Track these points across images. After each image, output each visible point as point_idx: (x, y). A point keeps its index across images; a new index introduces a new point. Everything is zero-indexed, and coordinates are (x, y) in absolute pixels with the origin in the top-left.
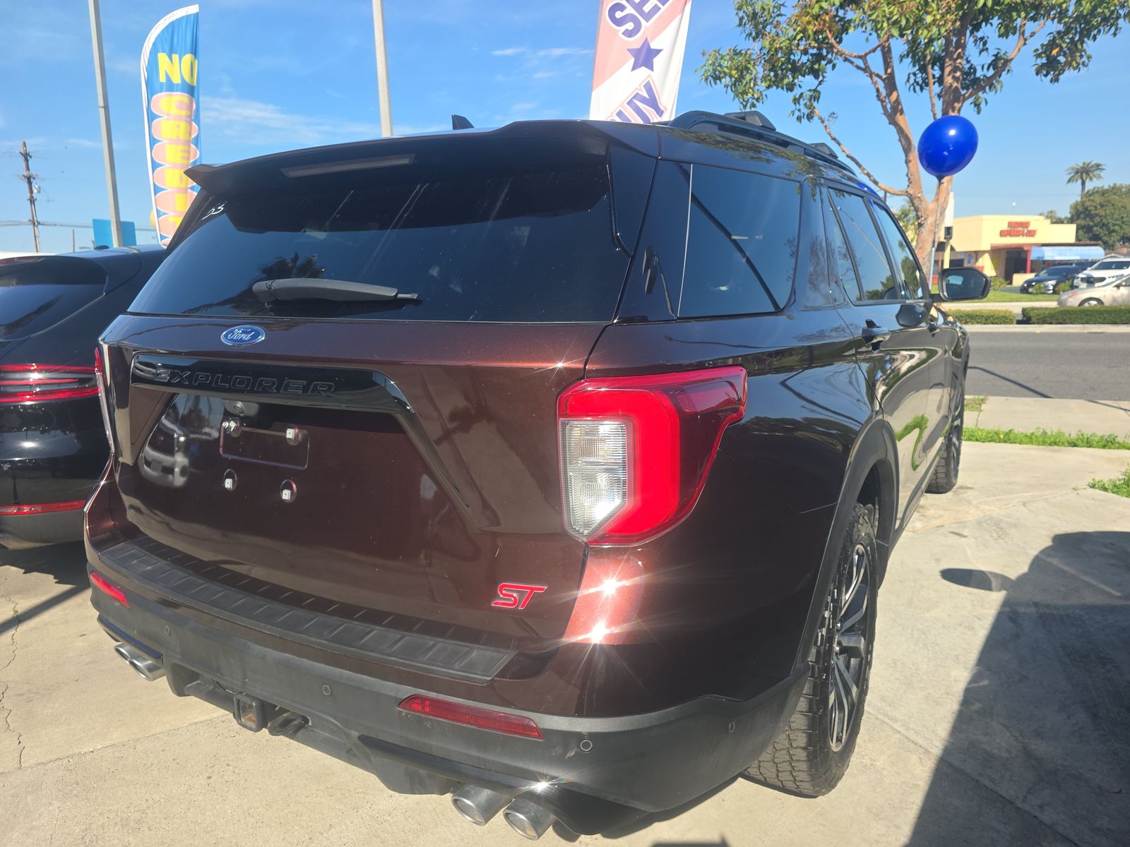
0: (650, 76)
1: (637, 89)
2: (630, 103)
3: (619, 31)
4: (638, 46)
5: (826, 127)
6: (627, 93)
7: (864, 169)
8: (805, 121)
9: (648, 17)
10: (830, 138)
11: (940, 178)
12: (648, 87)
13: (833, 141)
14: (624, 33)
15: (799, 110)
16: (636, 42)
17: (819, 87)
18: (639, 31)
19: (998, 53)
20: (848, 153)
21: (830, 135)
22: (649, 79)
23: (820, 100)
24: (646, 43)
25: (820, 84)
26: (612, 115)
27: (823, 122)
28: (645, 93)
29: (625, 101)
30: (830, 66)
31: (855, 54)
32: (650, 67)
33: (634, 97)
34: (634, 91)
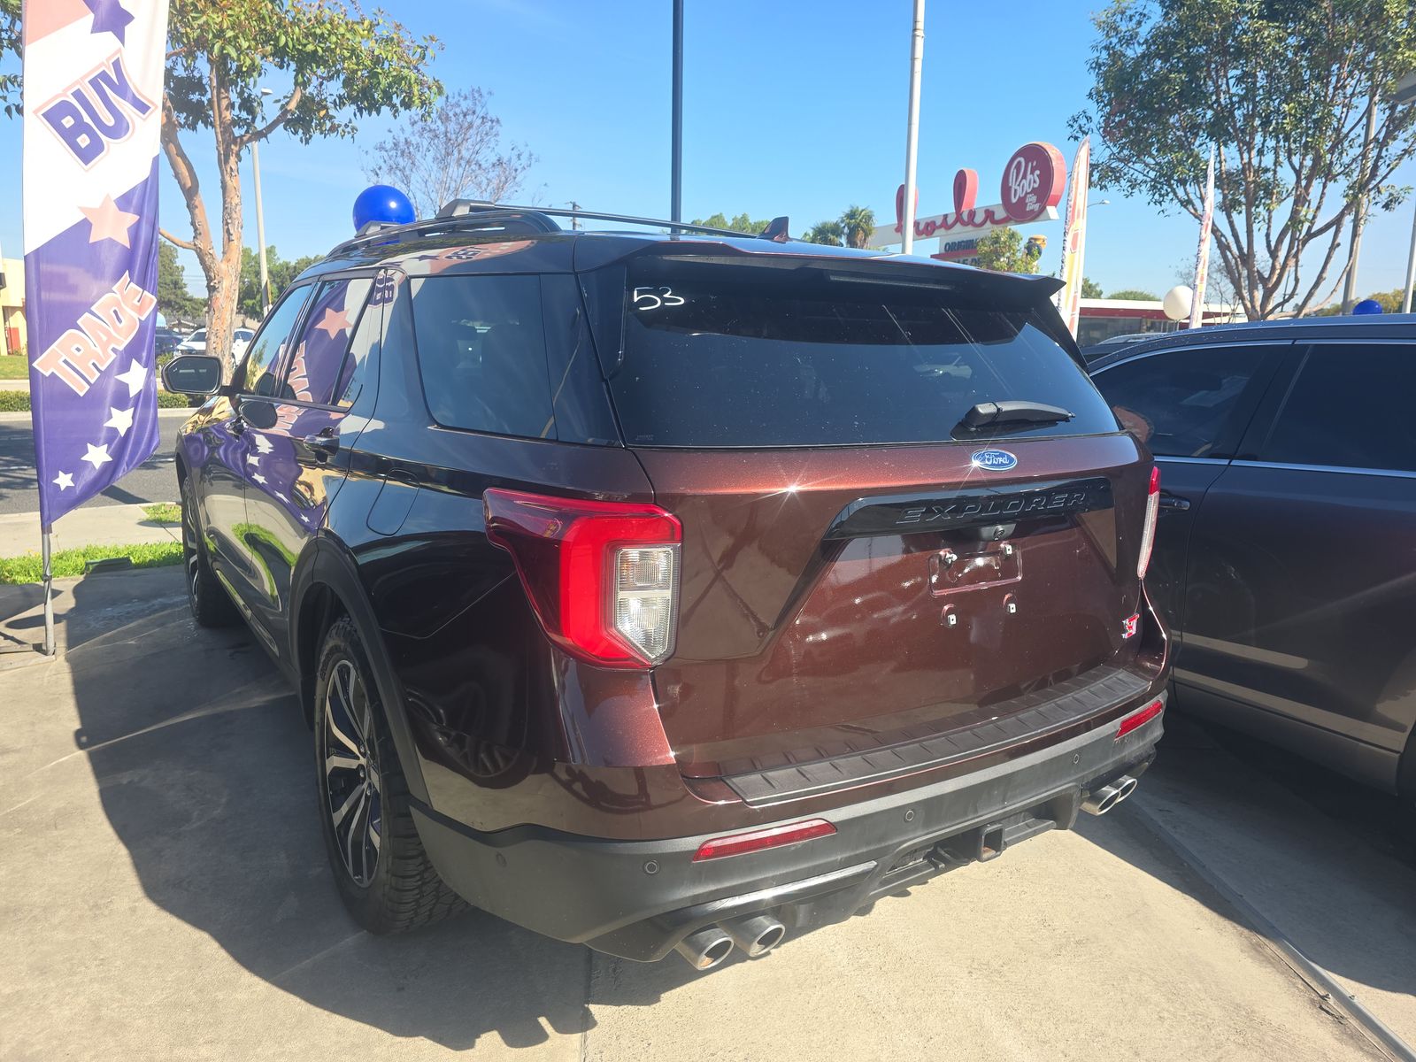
0: (119, 51)
1: (101, 66)
2: (94, 83)
12: (117, 65)
22: (119, 55)
26: (65, 94)
28: (113, 71)
29: (83, 78)
32: (121, 37)
33: (99, 76)
34: (97, 68)
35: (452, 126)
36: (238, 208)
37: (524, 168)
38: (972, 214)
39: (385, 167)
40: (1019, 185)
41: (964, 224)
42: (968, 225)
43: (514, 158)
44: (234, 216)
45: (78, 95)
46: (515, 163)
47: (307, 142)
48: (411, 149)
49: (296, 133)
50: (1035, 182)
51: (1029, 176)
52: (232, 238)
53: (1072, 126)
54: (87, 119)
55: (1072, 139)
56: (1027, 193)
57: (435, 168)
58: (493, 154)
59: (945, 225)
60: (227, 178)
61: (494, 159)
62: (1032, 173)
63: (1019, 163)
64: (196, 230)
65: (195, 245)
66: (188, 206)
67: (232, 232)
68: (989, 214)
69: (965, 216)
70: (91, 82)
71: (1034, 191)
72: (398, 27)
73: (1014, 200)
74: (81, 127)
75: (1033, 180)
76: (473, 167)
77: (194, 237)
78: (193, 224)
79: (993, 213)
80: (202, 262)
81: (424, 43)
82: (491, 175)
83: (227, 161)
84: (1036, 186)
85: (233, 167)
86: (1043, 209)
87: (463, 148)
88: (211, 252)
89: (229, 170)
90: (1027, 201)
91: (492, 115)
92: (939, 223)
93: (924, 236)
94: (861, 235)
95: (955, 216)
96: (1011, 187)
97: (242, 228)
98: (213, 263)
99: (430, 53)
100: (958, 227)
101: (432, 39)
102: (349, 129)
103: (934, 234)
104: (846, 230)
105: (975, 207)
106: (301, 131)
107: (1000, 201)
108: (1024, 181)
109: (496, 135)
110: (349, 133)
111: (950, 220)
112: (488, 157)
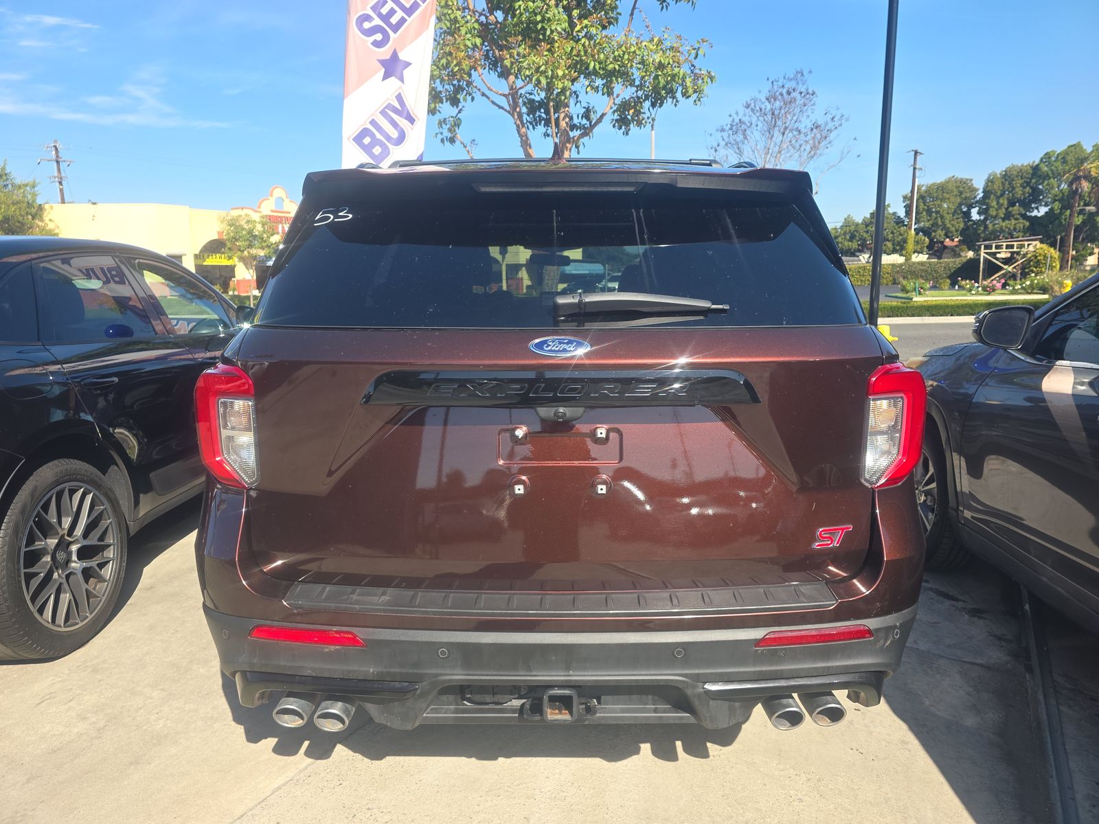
0: (400, 88)
1: (388, 99)
2: (383, 113)
3: (368, 41)
4: (388, 57)
5: (468, 151)
6: (380, 103)
8: (447, 144)
9: (396, 28)
12: (399, 98)
14: (373, 44)
15: (442, 133)
16: (385, 52)
17: (459, 114)
18: (388, 40)
19: (589, 107)
22: (400, 91)
23: (460, 127)
24: (395, 55)
25: (460, 112)
26: (365, 124)
27: (465, 147)
28: (397, 103)
29: (376, 111)
30: (469, 98)
31: (500, 92)
32: (402, 79)
33: (386, 107)
34: (386, 101)
37: (836, 128)
39: (723, 143)
45: (373, 122)
47: (627, 134)
49: (620, 128)
54: (378, 136)
58: (809, 120)
61: (810, 125)
70: (381, 113)
72: (679, 37)
74: (375, 142)
81: (697, 46)
99: (701, 52)
101: (703, 41)
102: (650, 120)
106: (623, 127)
109: (812, 106)
110: (650, 123)
112: (805, 124)
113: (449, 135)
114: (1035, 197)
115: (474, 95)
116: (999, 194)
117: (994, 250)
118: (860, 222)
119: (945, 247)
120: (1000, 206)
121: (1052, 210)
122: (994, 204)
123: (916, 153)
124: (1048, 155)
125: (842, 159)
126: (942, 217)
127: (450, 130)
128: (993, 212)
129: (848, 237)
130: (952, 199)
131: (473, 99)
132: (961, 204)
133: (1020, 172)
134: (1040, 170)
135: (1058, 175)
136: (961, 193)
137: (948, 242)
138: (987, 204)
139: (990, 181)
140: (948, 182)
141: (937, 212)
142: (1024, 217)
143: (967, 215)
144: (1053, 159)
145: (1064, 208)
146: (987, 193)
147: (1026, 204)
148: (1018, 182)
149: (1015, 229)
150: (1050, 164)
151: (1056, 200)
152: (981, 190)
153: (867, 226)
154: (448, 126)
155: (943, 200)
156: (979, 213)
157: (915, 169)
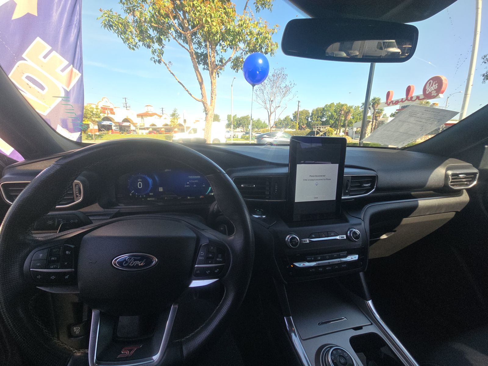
5: (167, 67)
7: (186, 88)
8: (157, 63)
10: (170, 73)
11: (253, 86)
13: (171, 74)
15: (154, 58)
17: (162, 49)
20: (178, 80)
21: (170, 71)
23: (163, 55)
25: (163, 47)
27: (166, 65)
35: (276, 78)
36: (215, 89)
37: (292, 87)
38: (412, 98)
39: (258, 89)
40: (430, 88)
41: (409, 100)
42: (410, 101)
43: (290, 85)
44: (214, 92)
46: (290, 87)
48: (265, 84)
50: (436, 87)
51: (434, 86)
52: (213, 98)
53: (483, 59)
55: (484, 63)
56: (432, 91)
57: (270, 89)
58: (285, 84)
59: (402, 101)
60: (212, 80)
61: (285, 86)
62: (435, 84)
63: (431, 82)
64: (202, 95)
65: (202, 100)
66: (201, 89)
67: (213, 97)
68: (418, 97)
69: (409, 98)
71: (435, 90)
73: (427, 93)
75: (435, 86)
76: (279, 88)
77: (202, 98)
78: (202, 94)
79: (419, 97)
80: (204, 106)
82: (284, 90)
83: (212, 75)
84: (436, 88)
85: (214, 76)
86: (438, 95)
87: (277, 83)
88: (206, 102)
89: (213, 77)
90: (432, 93)
91: (285, 73)
92: (400, 101)
93: (394, 105)
94: (376, 105)
95: (406, 99)
96: (427, 89)
97: (216, 95)
98: (207, 106)
99: (275, 32)
100: (407, 101)
103: (398, 104)
104: (372, 104)
105: (413, 96)
107: (422, 93)
108: (432, 87)
109: (286, 79)
111: (404, 100)
112: (283, 85)
113: (158, 59)
114: (323, 116)
115: (169, 38)
116: (315, 114)
117: (319, 128)
118: (282, 120)
119: (302, 127)
120: (315, 118)
121: (327, 119)
122: (314, 117)
123: (299, 102)
124: (326, 105)
125: (293, 98)
126: (302, 120)
127: (158, 56)
128: (314, 119)
129: (279, 124)
130: (304, 115)
131: (169, 40)
132: (306, 117)
133: (320, 110)
134: (324, 109)
135: (328, 111)
136: (306, 114)
137: (303, 126)
138: (313, 117)
139: (313, 111)
140: (303, 110)
141: (301, 118)
142: (321, 121)
143: (308, 119)
144: (327, 106)
145: (330, 119)
146: (312, 114)
147: (321, 117)
148: (320, 112)
149: (319, 124)
150: (327, 108)
151: (328, 117)
152: (311, 113)
153: (284, 121)
154: (157, 53)
155: (302, 115)
156: (310, 119)
157: (298, 106)
